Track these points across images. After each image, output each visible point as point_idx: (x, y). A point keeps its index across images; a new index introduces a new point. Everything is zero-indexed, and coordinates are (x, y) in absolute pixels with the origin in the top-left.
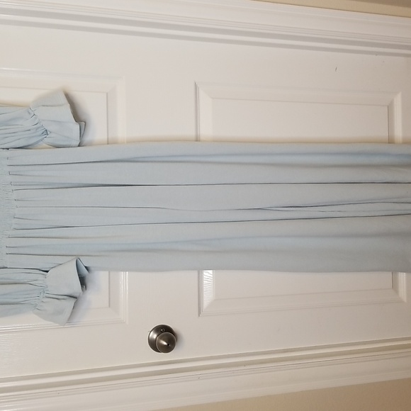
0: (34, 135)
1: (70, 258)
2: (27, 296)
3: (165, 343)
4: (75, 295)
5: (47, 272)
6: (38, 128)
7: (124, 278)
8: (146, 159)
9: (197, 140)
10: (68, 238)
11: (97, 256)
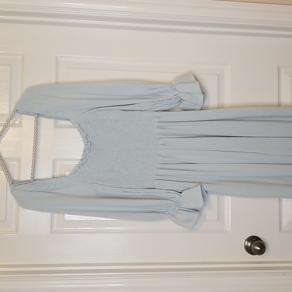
0: (174, 102)
1: (196, 184)
2: (167, 208)
3: (258, 248)
4: (198, 209)
5: (181, 193)
6: (177, 98)
7: (228, 200)
8: (245, 119)
9: (279, 105)
10: (193, 171)
11: (214, 184)
